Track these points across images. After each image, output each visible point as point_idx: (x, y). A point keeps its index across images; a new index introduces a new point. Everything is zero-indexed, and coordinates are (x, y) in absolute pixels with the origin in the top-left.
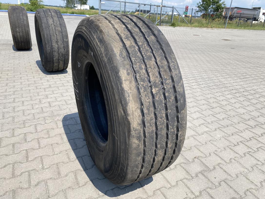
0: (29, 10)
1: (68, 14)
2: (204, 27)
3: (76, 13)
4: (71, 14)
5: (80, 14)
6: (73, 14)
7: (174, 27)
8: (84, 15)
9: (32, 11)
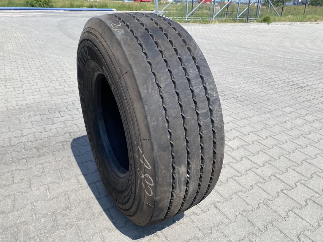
0: (29, 5)
1: (86, 8)
2: (307, 21)
3: (96, 7)
4: (89, 8)
5: (102, 8)
6: (92, 8)
7: (269, 24)
8: (107, 8)
9: (33, 6)
